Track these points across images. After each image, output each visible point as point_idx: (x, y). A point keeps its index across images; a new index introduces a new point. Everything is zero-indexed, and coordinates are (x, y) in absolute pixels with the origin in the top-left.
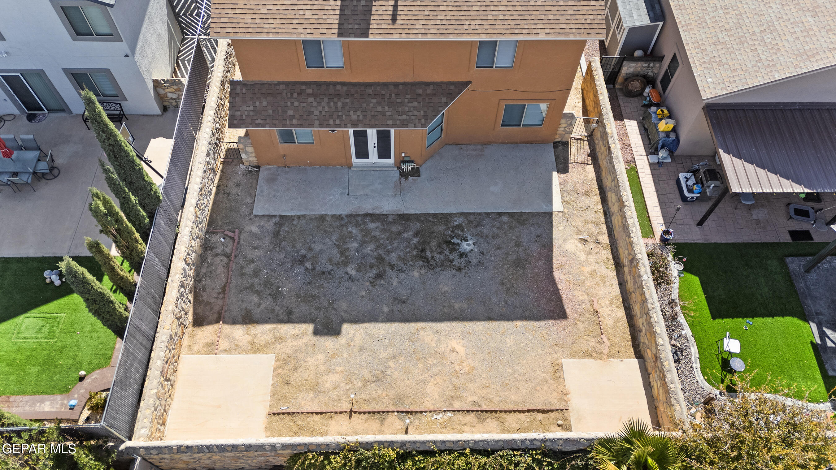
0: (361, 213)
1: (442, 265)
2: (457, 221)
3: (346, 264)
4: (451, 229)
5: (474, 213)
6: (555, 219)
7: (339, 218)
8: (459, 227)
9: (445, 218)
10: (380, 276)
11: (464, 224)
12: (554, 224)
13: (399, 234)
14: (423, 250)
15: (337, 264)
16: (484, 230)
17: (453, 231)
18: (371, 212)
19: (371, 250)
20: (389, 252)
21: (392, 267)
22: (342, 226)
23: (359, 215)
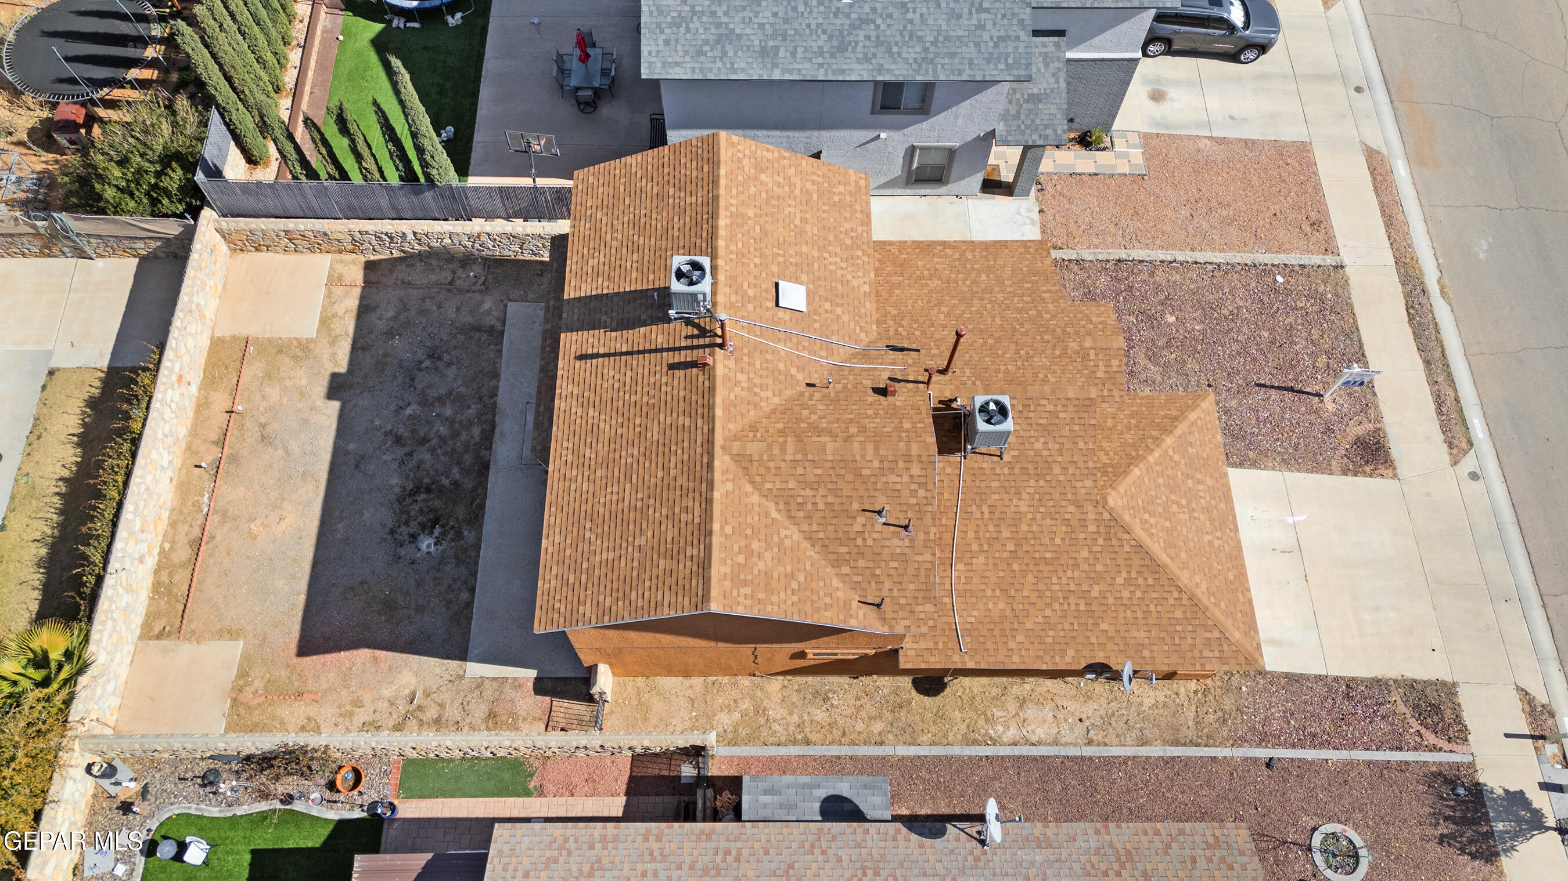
0: (497, 419)
1: (402, 512)
2: (468, 534)
3: (424, 403)
4: (456, 525)
5: (478, 556)
6: (453, 665)
7: (493, 394)
8: (459, 535)
9: (476, 518)
10: (398, 440)
11: (463, 542)
12: (446, 661)
13: (459, 463)
14: (428, 490)
15: (423, 394)
16: (448, 568)
17: (453, 527)
18: (498, 430)
19: (438, 431)
20: (432, 451)
21: (410, 454)
22: (480, 398)
23: (494, 416)
